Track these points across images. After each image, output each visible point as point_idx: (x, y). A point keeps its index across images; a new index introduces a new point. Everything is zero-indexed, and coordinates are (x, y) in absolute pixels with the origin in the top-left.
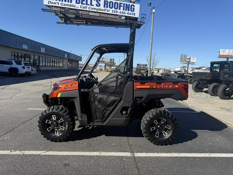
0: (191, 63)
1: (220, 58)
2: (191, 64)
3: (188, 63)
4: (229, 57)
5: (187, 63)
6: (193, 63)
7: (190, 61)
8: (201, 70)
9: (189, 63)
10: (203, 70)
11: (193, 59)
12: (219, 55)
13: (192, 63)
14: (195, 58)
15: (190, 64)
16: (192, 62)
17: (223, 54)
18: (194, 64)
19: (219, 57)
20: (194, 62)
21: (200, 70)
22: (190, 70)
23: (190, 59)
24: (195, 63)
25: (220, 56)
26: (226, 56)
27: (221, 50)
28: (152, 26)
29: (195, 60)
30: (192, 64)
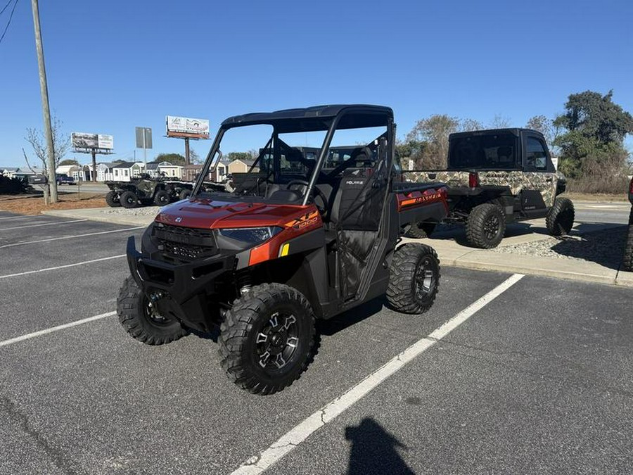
0: (102, 151)
1: (171, 138)
2: (103, 153)
3: (93, 149)
4: (189, 135)
5: (91, 150)
6: (107, 151)
7: (97, 144)
8: (133, 168)
9: (95, 150)
10: (138, 168)
11: (105, 140)
12: (168, 130)
13: (105, 151)
14: (111, 137)
15: (100, 153)
16: (102, 147)
17: (176, 128)
18: (110, 154)
19: (169, 136)
20: (109, 149)
21: (131, 168)
22: (103, 169)
23: (96, 138)
24: (111, 151)
25: (170, 134)
26: (184, 134)
27: (171, 119)
28: (37, 34)
29: (112, 143)
30: (105, 154)
